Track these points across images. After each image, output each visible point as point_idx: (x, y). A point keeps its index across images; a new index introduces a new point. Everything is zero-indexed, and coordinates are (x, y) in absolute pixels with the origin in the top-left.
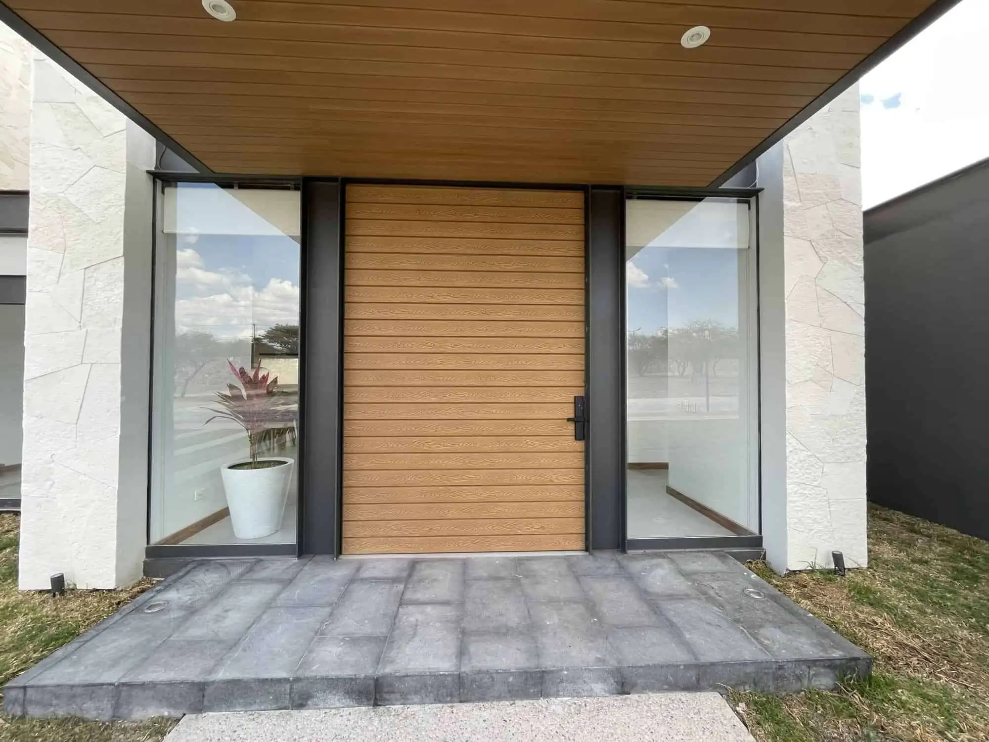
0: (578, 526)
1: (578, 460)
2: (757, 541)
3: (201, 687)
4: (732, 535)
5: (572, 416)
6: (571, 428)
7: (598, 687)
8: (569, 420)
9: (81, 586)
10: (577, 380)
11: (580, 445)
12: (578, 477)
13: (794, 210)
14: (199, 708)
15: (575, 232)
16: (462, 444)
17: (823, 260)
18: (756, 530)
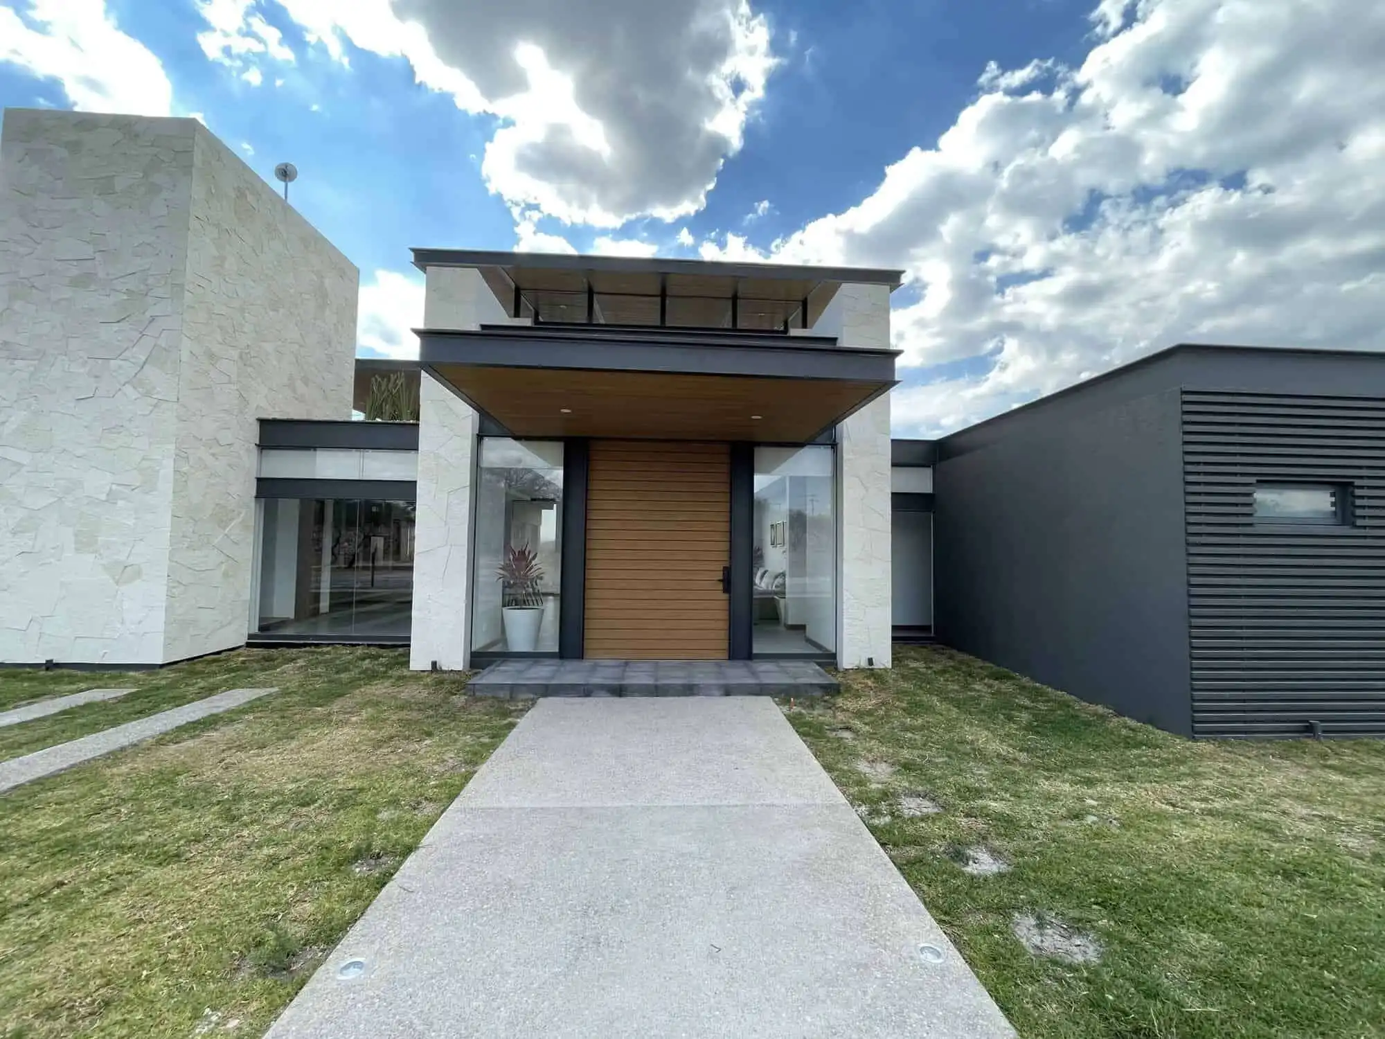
0: (725, 645)
1: (725, 605)
2: (834, 656)
3: (547, 686)
4: (818, 652)
5: (721, 578)
6: (721, 586)
7: (716, 692)
8: (719, 580)
9: (444, 668)
10: (725, 557)
11: (726, 596)
12: (724, 615)
13: (849, 460)
14: (545, 695)
15: (725, 468)
16: (656, 594)
17: (866, 489)
18: (834, 651)
